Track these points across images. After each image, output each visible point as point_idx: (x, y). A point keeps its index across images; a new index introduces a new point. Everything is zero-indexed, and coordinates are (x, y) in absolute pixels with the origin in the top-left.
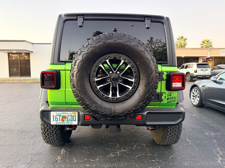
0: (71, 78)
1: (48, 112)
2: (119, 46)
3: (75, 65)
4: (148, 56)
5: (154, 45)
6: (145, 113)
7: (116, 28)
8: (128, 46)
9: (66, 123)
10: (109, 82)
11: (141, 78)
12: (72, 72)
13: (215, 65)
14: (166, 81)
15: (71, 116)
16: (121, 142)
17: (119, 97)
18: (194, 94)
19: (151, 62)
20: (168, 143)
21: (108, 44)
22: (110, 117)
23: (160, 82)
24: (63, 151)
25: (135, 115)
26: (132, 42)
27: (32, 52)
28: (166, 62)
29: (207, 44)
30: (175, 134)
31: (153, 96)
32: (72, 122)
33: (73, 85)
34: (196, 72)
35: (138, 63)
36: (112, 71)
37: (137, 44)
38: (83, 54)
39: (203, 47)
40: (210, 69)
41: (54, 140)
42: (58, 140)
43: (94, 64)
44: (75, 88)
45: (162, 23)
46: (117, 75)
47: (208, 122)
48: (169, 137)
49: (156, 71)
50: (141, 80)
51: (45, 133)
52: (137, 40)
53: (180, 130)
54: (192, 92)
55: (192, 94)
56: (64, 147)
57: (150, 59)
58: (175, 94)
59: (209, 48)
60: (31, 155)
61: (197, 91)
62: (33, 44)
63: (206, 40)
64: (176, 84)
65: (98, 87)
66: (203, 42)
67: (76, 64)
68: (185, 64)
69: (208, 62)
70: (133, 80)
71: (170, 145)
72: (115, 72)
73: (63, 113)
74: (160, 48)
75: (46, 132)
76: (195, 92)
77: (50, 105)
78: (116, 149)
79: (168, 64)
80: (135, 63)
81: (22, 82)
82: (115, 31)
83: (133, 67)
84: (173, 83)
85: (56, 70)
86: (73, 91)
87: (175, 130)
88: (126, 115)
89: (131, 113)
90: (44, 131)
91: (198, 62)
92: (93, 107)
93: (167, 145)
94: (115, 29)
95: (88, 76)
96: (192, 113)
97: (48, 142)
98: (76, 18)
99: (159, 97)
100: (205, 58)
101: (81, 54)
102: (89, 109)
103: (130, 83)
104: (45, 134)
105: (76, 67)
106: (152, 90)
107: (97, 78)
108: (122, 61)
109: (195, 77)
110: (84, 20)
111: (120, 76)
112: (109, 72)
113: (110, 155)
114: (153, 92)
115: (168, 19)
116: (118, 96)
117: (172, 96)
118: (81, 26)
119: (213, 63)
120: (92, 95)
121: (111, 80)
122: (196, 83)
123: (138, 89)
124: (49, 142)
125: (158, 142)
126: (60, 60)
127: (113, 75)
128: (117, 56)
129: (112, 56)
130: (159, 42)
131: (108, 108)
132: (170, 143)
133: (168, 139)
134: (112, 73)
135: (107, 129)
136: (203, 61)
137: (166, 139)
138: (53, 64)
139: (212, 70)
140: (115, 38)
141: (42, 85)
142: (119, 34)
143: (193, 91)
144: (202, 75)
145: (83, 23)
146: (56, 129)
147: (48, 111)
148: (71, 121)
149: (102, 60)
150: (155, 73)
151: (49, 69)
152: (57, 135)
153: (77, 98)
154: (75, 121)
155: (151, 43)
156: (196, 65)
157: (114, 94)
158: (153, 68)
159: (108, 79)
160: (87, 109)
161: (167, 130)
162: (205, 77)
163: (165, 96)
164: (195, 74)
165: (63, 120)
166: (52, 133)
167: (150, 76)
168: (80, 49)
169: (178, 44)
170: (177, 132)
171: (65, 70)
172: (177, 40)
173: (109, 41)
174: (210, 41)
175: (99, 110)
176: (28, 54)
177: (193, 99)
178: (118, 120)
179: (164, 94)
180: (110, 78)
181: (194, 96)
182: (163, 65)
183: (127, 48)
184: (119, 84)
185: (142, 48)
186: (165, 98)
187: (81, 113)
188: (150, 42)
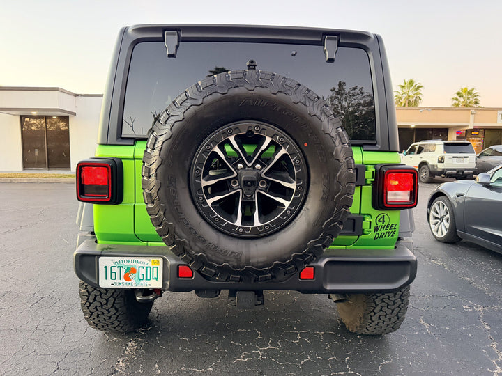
0: (145, 178)
1: (93, 258)
2: (259, 102)
3: (153, 149)
4: (330, 128)
5: (346, 101)
6: (322, 263)
7: (254, 60)
8: (281, 103)
9: (134, 284)
10: (236, 188)
11: (312, 179)
12: (146, 165)
13: (486, 145)
14: (373, 188)
15: (147, 267)
16: (268, 325)
17: (260, 224)
18: (437, 212)
19: (337, 141)
20: (376, 331)
21: (232, 98)
22: (237, 273)
23: (357, 190)
24: (131, 346)
25: (296, 268)
26: (290, 93)
27: (75, 114)
28: (374, 142)
29: (468, 98)
30: (393, 311)
31: (341, 223)
32: (149, 282)
33: (150, 196)
34: (442, 161)
35: (306, 144)
36: (242, 162)
37: (303, 97)
38: (173, 122)
39: (458, 105)
40: (474, 155)
41: (111, 320)
42: (120, 322)
43: (200, 145)
44: (153, 202)
45: (365, 49)
46: (255, 172)
47: (468, 279)
48: (379, 318)
49: (347, 163)
50: (311, 185)
51: (90, 306)
52: (304, 90)
53: (404, 302)
54: (433, 208)
55: (432, 212)
56: (134, 337)
57: (333, 134)
58: (393, 217)
59: (470, 107)
60: (56, 355)
61: (444, 206)
62: (76, 95)
63: (466, 89)
64: (395, 195)
65: (210, 202)
66: (458, 94)
67: (156, 146)
68: (418, 143)
69: (468, 140)
70: (293, 186)
71: (380, 335)
72: (249, 165)
73: (129, 261)
74: (361, 108)
75: (90, 304)
76: (440, 209)
77: (98, 241)
78: (254, 343)
79: (379, 146)
80: (297, 144)
81: (50, 180)
82: (252, 66)
83: (293, 154)
84: (389, 193)
85: (113, 160)
86: (148, 209)
87: (394, 302)
88: (275, 270)
89: (288, 265)
90: (88, 299)
91: (447, 140)
92: (197, 249)
93: (375, 336)
94: (252, 62)
95: (187, 174)
96: (431, 257)
97: (97, 325)
98: (161, 36)
99: (355, 224)
100: (463, 130)
101: (168, 122)
102: (188, 253)
103: (285, 193)
104: (88, 307)
105: (156, 152)
106: (339, 209)
107: (207, 180)
108: (268, 140)
109: (439, 173)
110: (180, 40)
111: (263, 176)
112: (235, 166)
113: (239, 358)
114: (340, 214)
115: (378, 38)
116: (257, 223)
117: (386, 223)
118: (172, 56)
119: (480, 141)
120: (195, 219)
121: (239, 184)
122: (442, 187)
123: (305, 206)
124: (100, 325)
125: (352, 329)
126: (122, 136)
127: (245, 172)
128: (255, 126)
129: (244, 127)
130: (358, 94)
131: (232, 252)
132: (382, 330)
133: (375, 323)
134: (244, 168)
135: (232, 299)
136: (457, 137)
137: (373, 321)
138: (107, 145)
139: (478, 157)
140: (251, 85)
141: (80, 194)
142: (259, 75)
143: (435, 205)
144: (455, 170)
145: (177, 47)
146: (115, 296)
147: (94, 256)
148: (146, 280)
149: (219, 136)
150: (345, 169)
151: (97, 156)
152: (116, 309)
153: (158, 228)
154: (156, 279)
155: (339, 97)
156: (443, 146)
157: (248, 219)
158: (342, 157)
159: (235, 183)
160: (182, 254)
161: (374, 302)
162: (463, 172)
163: (370, 222)
164: (440, 166)
165: (127, 278)
166: (106, 304)
167: (335, 176)
168: (166, 111)
169: (401, 98)
170: (396, 305)
171: (134, 159)
172: (399, 89)
173: (236, 91)
174: (474, 92)
175: (210, 255)
176: (65, 119)
177: (436, 224)
178: (256, 280)
179: (367, 219)
180: (238, 180)
181: (436, 218)
182: (366, 147)
183: (279, 108)
184: (258, 193)
185: (315, 109)
186: (370, 228)
187: (171, 262)
188: (338, 93)
